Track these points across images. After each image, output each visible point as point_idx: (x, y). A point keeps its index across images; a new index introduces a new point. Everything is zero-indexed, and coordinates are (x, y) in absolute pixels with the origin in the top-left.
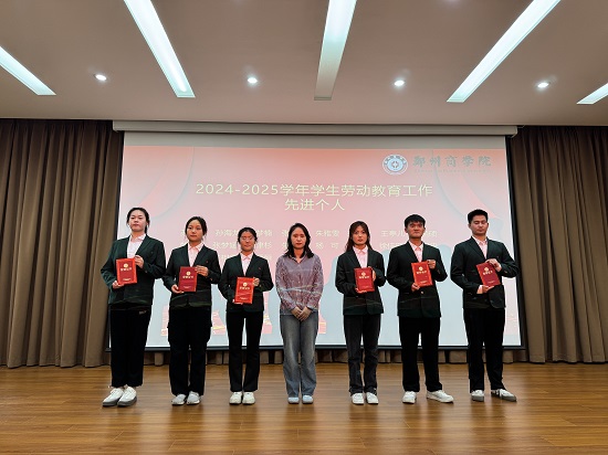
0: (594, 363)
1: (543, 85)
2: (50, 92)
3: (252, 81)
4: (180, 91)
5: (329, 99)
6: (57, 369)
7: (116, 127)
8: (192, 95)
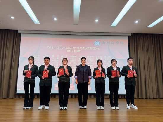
0: (150, 99)
1: (137, 22)
3: (55, 19)
4: (36, 22)
5: (78, 25)
6: (2, 99)
7: (19, 32)
8: (39, 23)
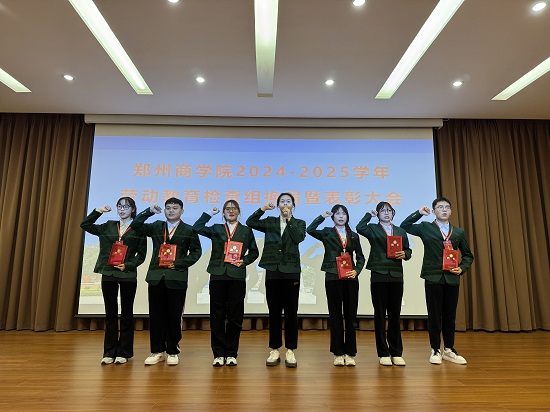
0: (510, 332)
1: (457, 84)
2: (26, 90)
4: (139, 89)
5: (271, 95)
6: (32, 333)
7: (87, 120)
8: (150, 92)
